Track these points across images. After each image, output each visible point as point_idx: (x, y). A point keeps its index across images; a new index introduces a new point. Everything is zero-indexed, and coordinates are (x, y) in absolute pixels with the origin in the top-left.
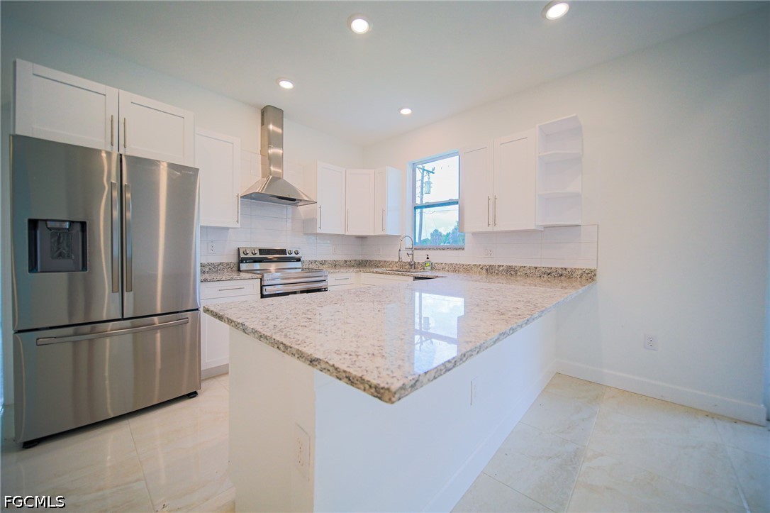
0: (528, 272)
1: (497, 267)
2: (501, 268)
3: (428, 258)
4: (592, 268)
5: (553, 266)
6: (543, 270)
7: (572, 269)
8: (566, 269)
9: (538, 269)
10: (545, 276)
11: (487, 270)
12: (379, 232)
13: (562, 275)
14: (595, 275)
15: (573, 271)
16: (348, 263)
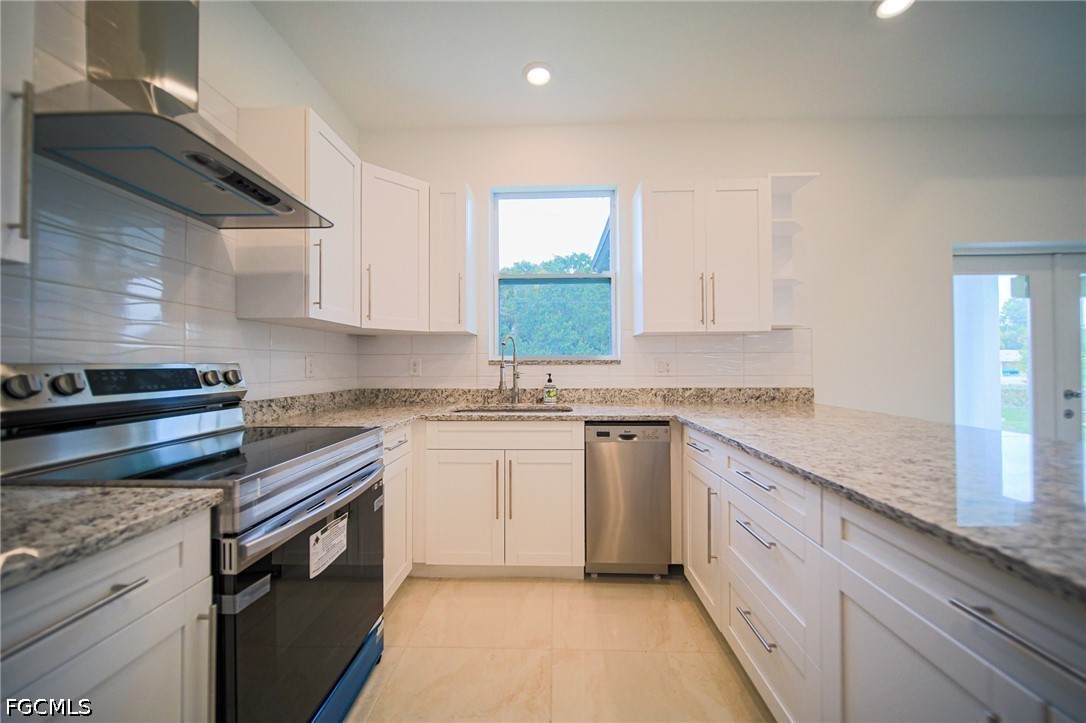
0: (729, 396)
1: (681, 391)
2: (688, 393)
3: (550, 381)
4: (809, 386)
5: (763, 386)
6: (750, 392)
7: (786, 389)
8: (778, 389)
9: (742, 392)
10: (753, 401)
11: (664, 397)
12: (445, 324)
13: (774, 398)
14: (813, 396)
15: (787, 392)
16: (337, 399)
